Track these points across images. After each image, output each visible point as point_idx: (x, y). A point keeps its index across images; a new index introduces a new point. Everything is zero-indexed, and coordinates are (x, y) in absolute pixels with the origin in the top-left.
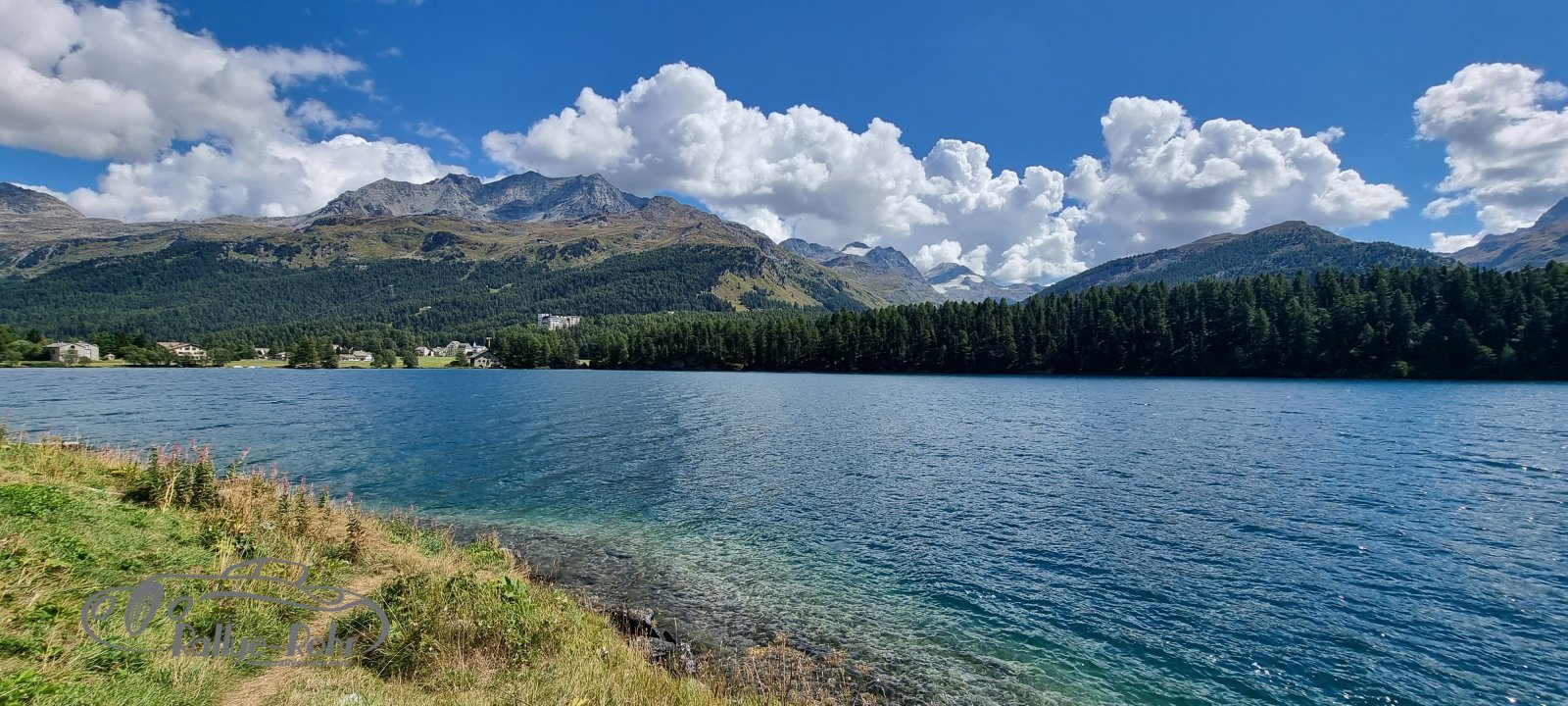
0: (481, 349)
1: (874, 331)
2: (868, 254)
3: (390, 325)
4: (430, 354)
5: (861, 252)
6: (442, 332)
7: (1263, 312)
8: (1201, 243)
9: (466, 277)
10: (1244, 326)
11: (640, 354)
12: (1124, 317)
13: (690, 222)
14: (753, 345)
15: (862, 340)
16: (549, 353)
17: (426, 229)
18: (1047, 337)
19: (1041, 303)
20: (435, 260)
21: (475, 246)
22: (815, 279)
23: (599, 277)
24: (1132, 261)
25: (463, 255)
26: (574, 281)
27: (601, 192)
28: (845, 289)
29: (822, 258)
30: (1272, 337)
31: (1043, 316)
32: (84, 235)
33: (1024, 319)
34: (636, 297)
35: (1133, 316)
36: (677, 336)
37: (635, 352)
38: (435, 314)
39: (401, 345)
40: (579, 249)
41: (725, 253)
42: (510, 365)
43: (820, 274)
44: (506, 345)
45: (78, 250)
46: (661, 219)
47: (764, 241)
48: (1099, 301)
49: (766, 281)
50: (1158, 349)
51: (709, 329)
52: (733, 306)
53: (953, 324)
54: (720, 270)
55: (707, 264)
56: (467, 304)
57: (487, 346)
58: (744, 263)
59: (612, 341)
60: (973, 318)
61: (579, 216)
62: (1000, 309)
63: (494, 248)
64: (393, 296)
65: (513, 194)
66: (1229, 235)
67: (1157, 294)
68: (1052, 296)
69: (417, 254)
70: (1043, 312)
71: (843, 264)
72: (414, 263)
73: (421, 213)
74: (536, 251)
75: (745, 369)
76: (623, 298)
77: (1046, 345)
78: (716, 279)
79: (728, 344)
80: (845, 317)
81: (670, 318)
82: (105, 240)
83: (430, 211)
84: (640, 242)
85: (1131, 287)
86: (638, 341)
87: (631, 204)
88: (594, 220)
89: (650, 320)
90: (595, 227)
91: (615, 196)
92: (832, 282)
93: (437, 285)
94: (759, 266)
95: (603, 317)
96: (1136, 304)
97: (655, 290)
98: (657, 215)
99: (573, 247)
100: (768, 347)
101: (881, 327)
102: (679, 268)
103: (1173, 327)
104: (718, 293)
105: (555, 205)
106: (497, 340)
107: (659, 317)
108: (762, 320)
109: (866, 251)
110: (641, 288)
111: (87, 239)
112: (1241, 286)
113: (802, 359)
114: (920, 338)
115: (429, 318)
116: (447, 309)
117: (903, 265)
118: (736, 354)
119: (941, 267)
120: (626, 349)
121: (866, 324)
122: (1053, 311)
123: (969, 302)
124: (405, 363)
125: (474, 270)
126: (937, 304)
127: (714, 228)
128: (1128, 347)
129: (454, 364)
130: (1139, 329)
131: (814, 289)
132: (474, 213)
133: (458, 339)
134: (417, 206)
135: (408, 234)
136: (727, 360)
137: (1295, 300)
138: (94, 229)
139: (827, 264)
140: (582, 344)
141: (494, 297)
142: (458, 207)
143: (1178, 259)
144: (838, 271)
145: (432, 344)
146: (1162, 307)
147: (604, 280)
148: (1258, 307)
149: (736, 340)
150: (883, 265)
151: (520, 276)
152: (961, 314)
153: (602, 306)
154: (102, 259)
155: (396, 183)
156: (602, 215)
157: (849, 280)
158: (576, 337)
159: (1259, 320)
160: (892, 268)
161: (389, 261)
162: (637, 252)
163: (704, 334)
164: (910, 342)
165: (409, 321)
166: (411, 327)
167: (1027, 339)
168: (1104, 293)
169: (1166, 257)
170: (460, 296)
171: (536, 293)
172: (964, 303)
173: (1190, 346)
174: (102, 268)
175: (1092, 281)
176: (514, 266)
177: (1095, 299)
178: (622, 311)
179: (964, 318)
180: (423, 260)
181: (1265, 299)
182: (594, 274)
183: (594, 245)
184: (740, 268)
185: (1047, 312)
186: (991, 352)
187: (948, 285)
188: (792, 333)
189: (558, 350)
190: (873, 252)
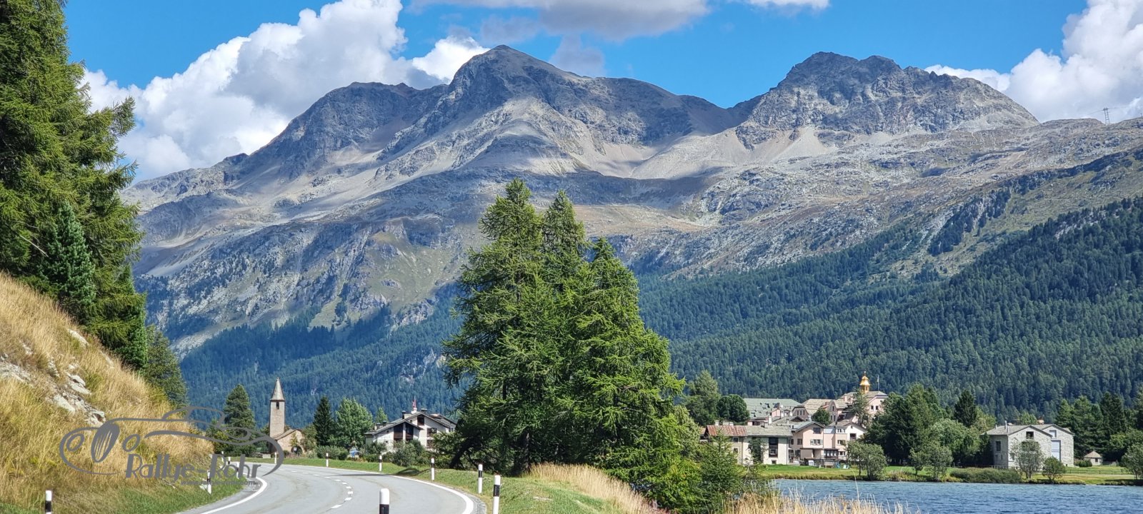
32: (1035, 165)
45: (1026, 203)
82: (1073, 172)
111: (1040, 174)
138: (1053, 147)
154: (1068, 219)
174: (1069, 240)
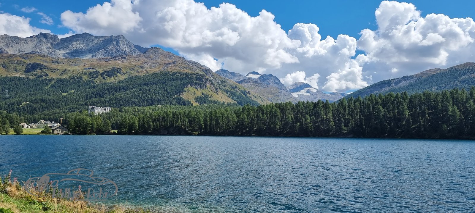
0: (57, 125)
1: (263, 116)
2: (260, 78)
3: (5, 112)
4: (27, 127)
5: (256, 77)
6: (35, 115)
7: (456, 107)
8: (425, 73)
9: (49, 86)
10: (447, 114)
11: (145, 127)
12: (387, 109)
13: (170, 61)
14: (203, 122)
15: (257, 120)
16: (96, 126)
17: (27, 61)
18: (349, 119)
19: (346, 102)
20: (31, 78)
21: (54, 71)
22: (233, 90)
23: (122, 87)
24: (391, 82)
25: (47, 75)
26: (108, 89)
27: (123, 44)
28: (248, 95)
29: (236, 79)
30: (461, 120)
31: (347, 109)
33: (338, 110)
34: (141, 98)
35: (391, 109)
36: (164, 118)
37: (142, 126)
38: (31, 106)
39: (11, 122)
40: (111, 73)
41: (187, 76)
42: (74, 133)
43: (236, 87)
44: (72, 122)
46: (154, 59)
47: (207, 71)
48: (374, 101)
49: (209, 91)
50: (404, 125)
51: (180, 115)
52: (192, 103)
53: (303, 112)
54: (185, 85)
55: (179, 82)
56: (49, 100)
57: (60, 123)
58: (197, 81)
59: (130, 121)
60: (312, 110)
61: (111, 56)
62: (325, 105)
63: (65, 72)
64: (7, 96)
65: (76, 45)
66: (439, 69)
67: (403, 98)
68: (351, 99)
69: (22, 74)
70: (347, 107)
71: (246, 82)
72: (19, 79)
73: (24, 53)
74: (88, 73)
75: (199, 135)
76: (134, 98)
77: (348, 123)
78: (183, 89)
79: (190, 122)
80: (249, 109)
81: (159, 110)
83: (30, 51)
84: (143, 70)
85: (390, 95)
86: (143, 120)
87: (139, 51)
88: (119, 58)
89: (148, 109)
90: (120, 62)
91: (130, 46)
92: (242, 91)
93: (32, 90)
94: (205, 83)
95: (124, 108)
96: (393, 103)
97: (151, 95)
98: (153, 56)
99: (108, 72)
100: (210, 124)
101: (267, 114)
102: (164, 83)
103: (411, 115)
104: (184, 96)
105: (98, 50)
106: (66, 120)
107: (153, 108)
108: (207, 110)
109: (259, 76)
110: (144, 93)
112: (444, 94)
113: (227, 129)
114: (286, 119)
115: (27, 108)
116: (37, 103)
117: (277, 83)
118: (194, 127)
119: (296, 84)
120: (137, 124)
121: (259, 113)
122: (352, 106)
123: (310, 102)
124: (15, 132)
125: (53, 82)
126: (294, 103)
127: (182, 63)
128: (389, 124)
129: (43, 132)
130: (394, 115)
131: (232, 94)
132: (53, 53)
133: (44, 119)
134: (22, 49)
135: (17, 63)
136: (189, 130)
137: (471, 101)
139: (239, 82)
140: (112, 122)
141: (64, 97)
142: (45, 50)
143: (413, 81)
144: (245, 86)
145: (29, 122)
146: (406, 104)
147: (125, 89)
148: (453, 105)
149: (194, 120)
150: (267, 83)
151: (79, 86)
152: (306, 107)
153: (123, 103)
155: (11, 37)
156: (123, 56)
157: (250, 90)
158: (109, 118)
159: (454, 111)
160: (271, 84)
161: (6, 78)
162: (142, 75)
163: (178, 117)
164: (281, 121)
165: (16, 109)
166: (18, 113)
167: (339, 120)
168: (377, 98)
169: (407, 80)
170: (45, 97)
171: (87, 95)
172: (308, 102)
173: (420, 124)
175: (372, 92)
176: (76, 81)
177: (372, 101)
178: (134, 105)
179: (308, 110)
180: (25, 77)
181: (456, 101)
182: (119, 86)
183: (119, 71)
184: (196, 84)
185: (349, 107)
186: (322, 126)
187: (300, 93)
188: (222, 117)
189: (101, 125)
190: (262, 76)
